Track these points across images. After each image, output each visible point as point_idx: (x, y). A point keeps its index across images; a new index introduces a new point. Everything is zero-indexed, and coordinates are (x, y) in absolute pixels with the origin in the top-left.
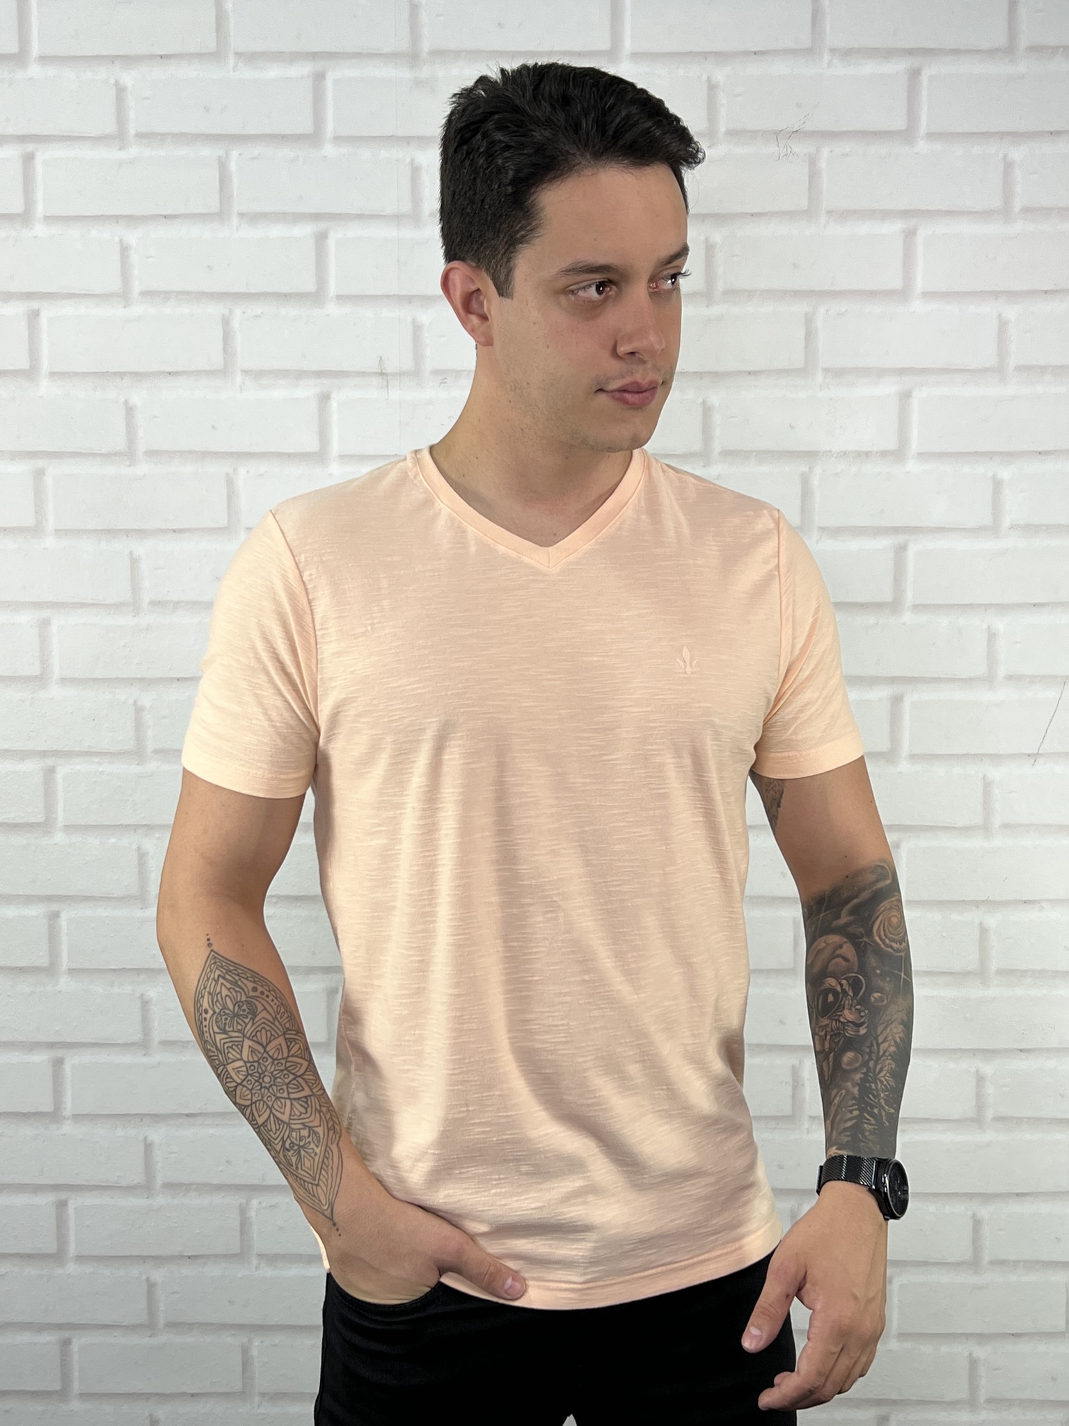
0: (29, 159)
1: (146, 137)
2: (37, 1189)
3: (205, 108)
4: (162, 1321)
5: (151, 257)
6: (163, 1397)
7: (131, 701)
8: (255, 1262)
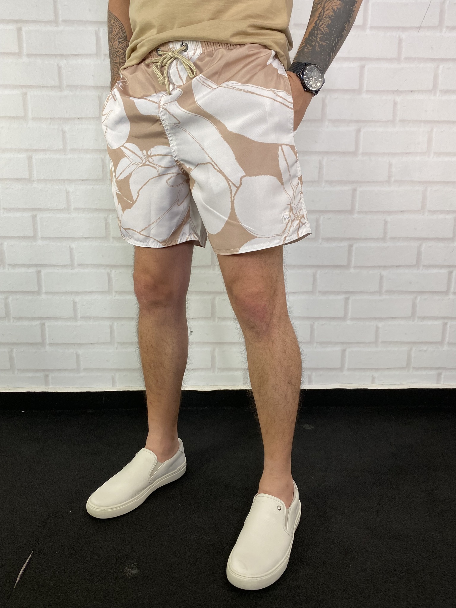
2: (24, 210)
4: (76, 263)
6: (77, 293)
8: (111, 240)
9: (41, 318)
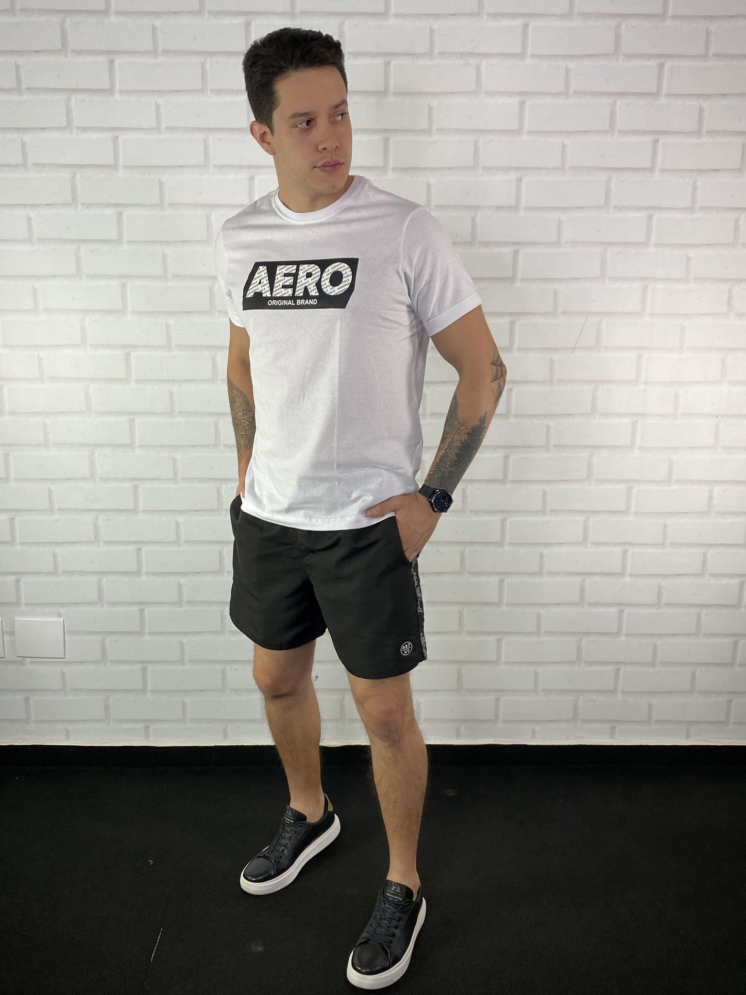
0: (112, 62)
1: (166, 52)
2: (128, 543)
3: (194, 38)
4: (185, 600)
5: (169, 111)
6: (185, 633)
7: (165, 322)
9: (142, 662)
